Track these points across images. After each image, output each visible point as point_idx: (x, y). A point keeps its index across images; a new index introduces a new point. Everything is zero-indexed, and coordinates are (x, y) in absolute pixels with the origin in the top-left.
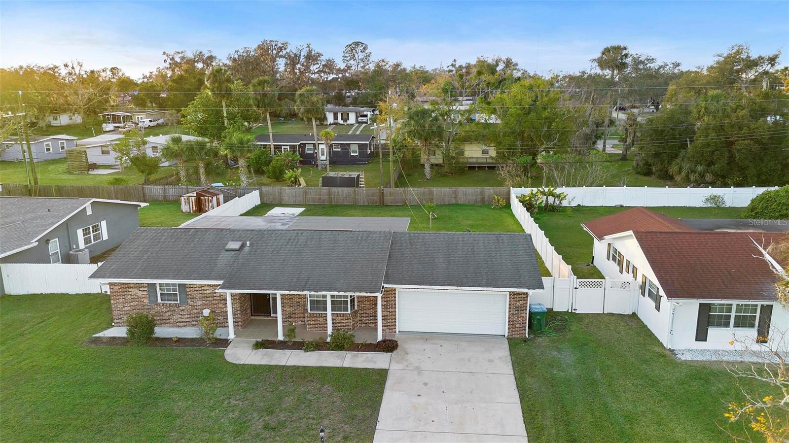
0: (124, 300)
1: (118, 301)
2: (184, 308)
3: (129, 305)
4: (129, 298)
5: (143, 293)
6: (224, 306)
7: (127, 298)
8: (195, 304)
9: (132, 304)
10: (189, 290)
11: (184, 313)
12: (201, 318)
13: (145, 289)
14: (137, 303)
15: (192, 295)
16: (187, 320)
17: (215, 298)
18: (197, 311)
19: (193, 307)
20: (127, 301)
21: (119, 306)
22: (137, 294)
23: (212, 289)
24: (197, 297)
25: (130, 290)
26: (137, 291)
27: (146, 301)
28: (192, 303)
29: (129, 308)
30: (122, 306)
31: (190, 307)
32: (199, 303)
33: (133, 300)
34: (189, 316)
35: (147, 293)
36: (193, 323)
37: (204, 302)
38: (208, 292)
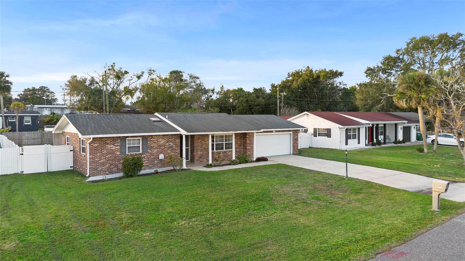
0: (101, 154)
1: (96, 155)
2: (145, 156)
3: (104, 158)
4: (105, 152)
5: (117, 147)
6: (171, 152)
7: (103, 152)
8: (153, 152)
9: (107, 157)
10: (149, 143)
11: (145, 160)
12: (155, 161)
13: (118, 144)
14: (111, 155)
15: (151, 145)
16: (146, 164)
17: (166, 146)
18: (154, 157)
19: (152, 154)
20: (103, 155)
21: (96, 160)
22: (112, 149)
23: (164, 141)
24: (154, 147)
25: (107, 146)
26: (112, 146)
27: (118, 153)
28: (151, 151)
29: (104, 160)
30: (99, 159)
31: (149, 154)
32: (155, 151)
33: (109, 153)
34: (148, 161)
35: (119, 147)
36: (150, 166)
37: (159, 150)
38: (162, 143)
